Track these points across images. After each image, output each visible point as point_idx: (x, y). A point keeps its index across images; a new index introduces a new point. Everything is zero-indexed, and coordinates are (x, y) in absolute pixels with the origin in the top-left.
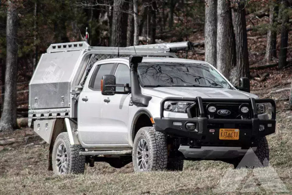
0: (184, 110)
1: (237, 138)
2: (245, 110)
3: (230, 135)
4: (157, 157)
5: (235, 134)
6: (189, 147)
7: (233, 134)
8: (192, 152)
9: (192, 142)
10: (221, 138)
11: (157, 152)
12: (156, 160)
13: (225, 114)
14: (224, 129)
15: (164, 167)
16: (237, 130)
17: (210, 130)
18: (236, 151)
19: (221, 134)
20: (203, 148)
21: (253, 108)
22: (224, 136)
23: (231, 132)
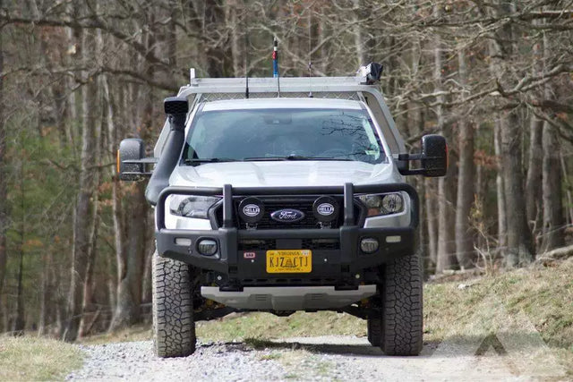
0: (204, 213)
1: (308, 269)
2: (325, 210)
3: (291, 264)
4: (165, 310)
5: (302, 260)
6: (218, 288)
7: (298, 262)
8: (232, 299)
9: (219, 278)
10: (270, 270)
11: (165, 301)
12: (164, 317)
13: (290, 219)
14: (276, 252)
15: (183, 330)
16: (307, 253)
17: (245, 255)
18: (325, 294)
19: (271, 261)
20: (249, 291)
21: (345, 206)
22: (277, 266)
23: (292, 257)
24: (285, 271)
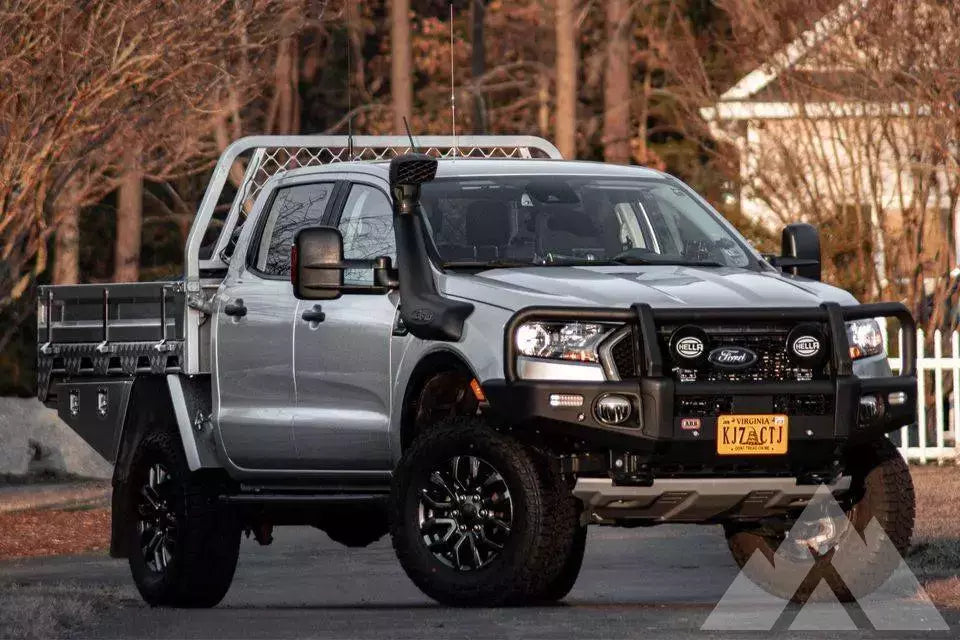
1: (781, 448)
2: (806, 347)
3: (756, 439)
5: (771, 434)
6: (610, 481)
7: (767, 435)
9: (619, 463)
10: (723, 449)
13: (736, 362)
14: (732, 418)
16: (780, 420)
17: (684, 423)
19: (725, 435)
20: (662, 486)
22: (734, 443)
23: (758, 428)
24: (746, 451)
